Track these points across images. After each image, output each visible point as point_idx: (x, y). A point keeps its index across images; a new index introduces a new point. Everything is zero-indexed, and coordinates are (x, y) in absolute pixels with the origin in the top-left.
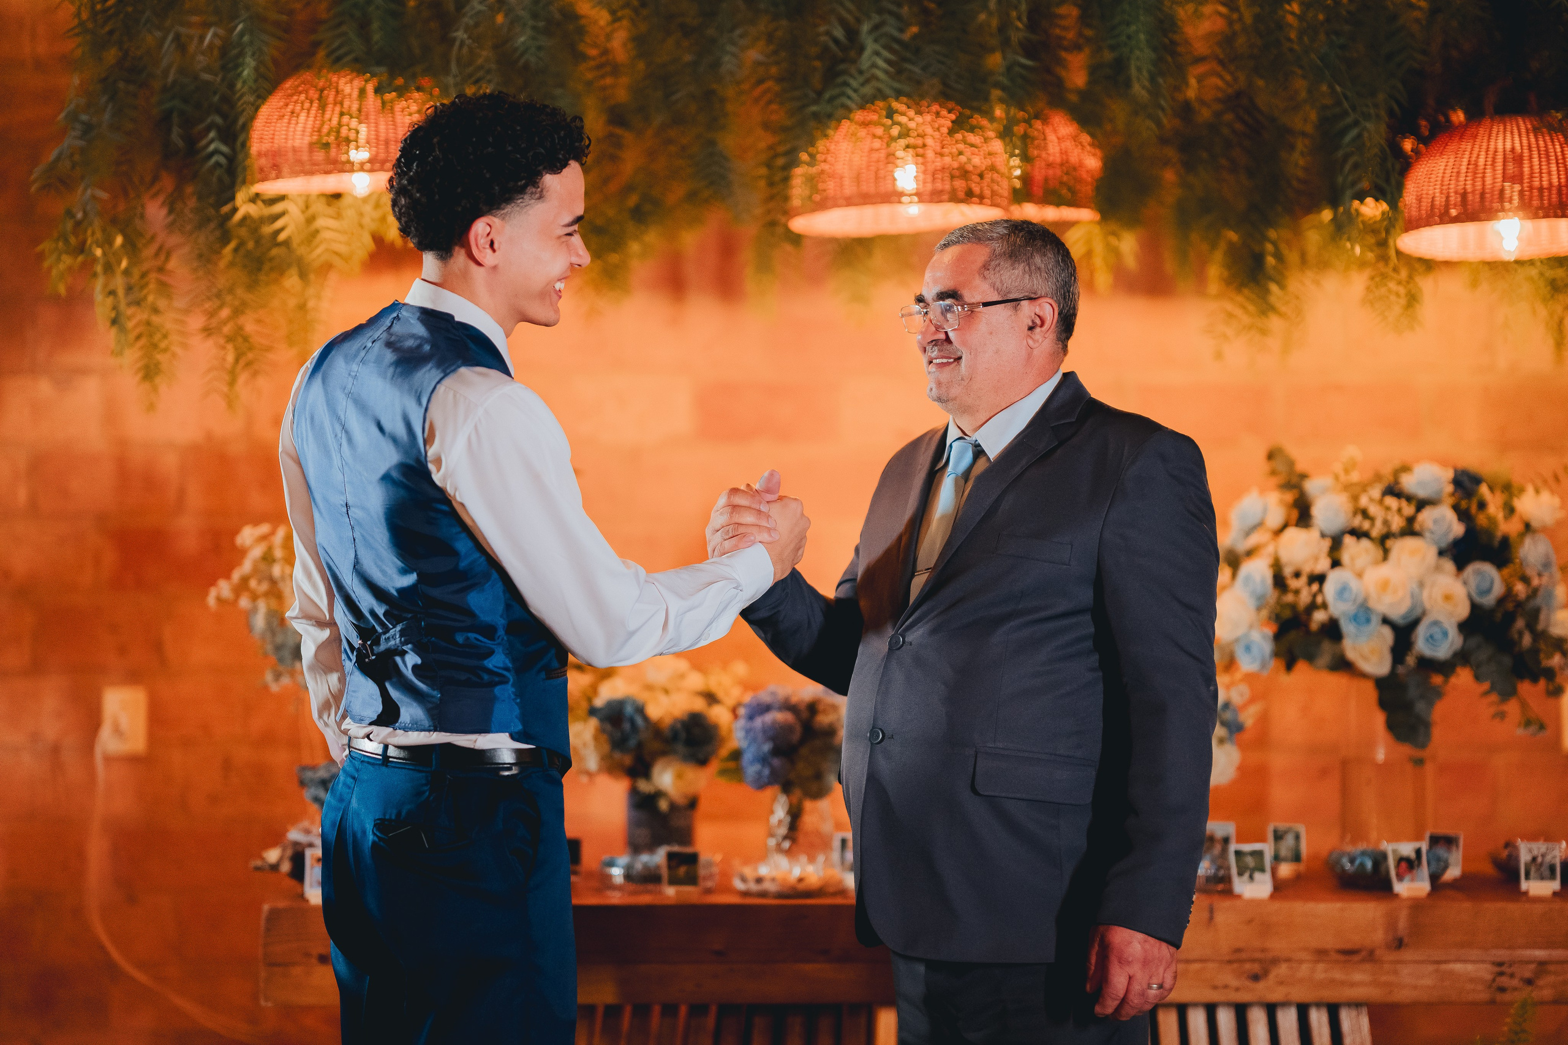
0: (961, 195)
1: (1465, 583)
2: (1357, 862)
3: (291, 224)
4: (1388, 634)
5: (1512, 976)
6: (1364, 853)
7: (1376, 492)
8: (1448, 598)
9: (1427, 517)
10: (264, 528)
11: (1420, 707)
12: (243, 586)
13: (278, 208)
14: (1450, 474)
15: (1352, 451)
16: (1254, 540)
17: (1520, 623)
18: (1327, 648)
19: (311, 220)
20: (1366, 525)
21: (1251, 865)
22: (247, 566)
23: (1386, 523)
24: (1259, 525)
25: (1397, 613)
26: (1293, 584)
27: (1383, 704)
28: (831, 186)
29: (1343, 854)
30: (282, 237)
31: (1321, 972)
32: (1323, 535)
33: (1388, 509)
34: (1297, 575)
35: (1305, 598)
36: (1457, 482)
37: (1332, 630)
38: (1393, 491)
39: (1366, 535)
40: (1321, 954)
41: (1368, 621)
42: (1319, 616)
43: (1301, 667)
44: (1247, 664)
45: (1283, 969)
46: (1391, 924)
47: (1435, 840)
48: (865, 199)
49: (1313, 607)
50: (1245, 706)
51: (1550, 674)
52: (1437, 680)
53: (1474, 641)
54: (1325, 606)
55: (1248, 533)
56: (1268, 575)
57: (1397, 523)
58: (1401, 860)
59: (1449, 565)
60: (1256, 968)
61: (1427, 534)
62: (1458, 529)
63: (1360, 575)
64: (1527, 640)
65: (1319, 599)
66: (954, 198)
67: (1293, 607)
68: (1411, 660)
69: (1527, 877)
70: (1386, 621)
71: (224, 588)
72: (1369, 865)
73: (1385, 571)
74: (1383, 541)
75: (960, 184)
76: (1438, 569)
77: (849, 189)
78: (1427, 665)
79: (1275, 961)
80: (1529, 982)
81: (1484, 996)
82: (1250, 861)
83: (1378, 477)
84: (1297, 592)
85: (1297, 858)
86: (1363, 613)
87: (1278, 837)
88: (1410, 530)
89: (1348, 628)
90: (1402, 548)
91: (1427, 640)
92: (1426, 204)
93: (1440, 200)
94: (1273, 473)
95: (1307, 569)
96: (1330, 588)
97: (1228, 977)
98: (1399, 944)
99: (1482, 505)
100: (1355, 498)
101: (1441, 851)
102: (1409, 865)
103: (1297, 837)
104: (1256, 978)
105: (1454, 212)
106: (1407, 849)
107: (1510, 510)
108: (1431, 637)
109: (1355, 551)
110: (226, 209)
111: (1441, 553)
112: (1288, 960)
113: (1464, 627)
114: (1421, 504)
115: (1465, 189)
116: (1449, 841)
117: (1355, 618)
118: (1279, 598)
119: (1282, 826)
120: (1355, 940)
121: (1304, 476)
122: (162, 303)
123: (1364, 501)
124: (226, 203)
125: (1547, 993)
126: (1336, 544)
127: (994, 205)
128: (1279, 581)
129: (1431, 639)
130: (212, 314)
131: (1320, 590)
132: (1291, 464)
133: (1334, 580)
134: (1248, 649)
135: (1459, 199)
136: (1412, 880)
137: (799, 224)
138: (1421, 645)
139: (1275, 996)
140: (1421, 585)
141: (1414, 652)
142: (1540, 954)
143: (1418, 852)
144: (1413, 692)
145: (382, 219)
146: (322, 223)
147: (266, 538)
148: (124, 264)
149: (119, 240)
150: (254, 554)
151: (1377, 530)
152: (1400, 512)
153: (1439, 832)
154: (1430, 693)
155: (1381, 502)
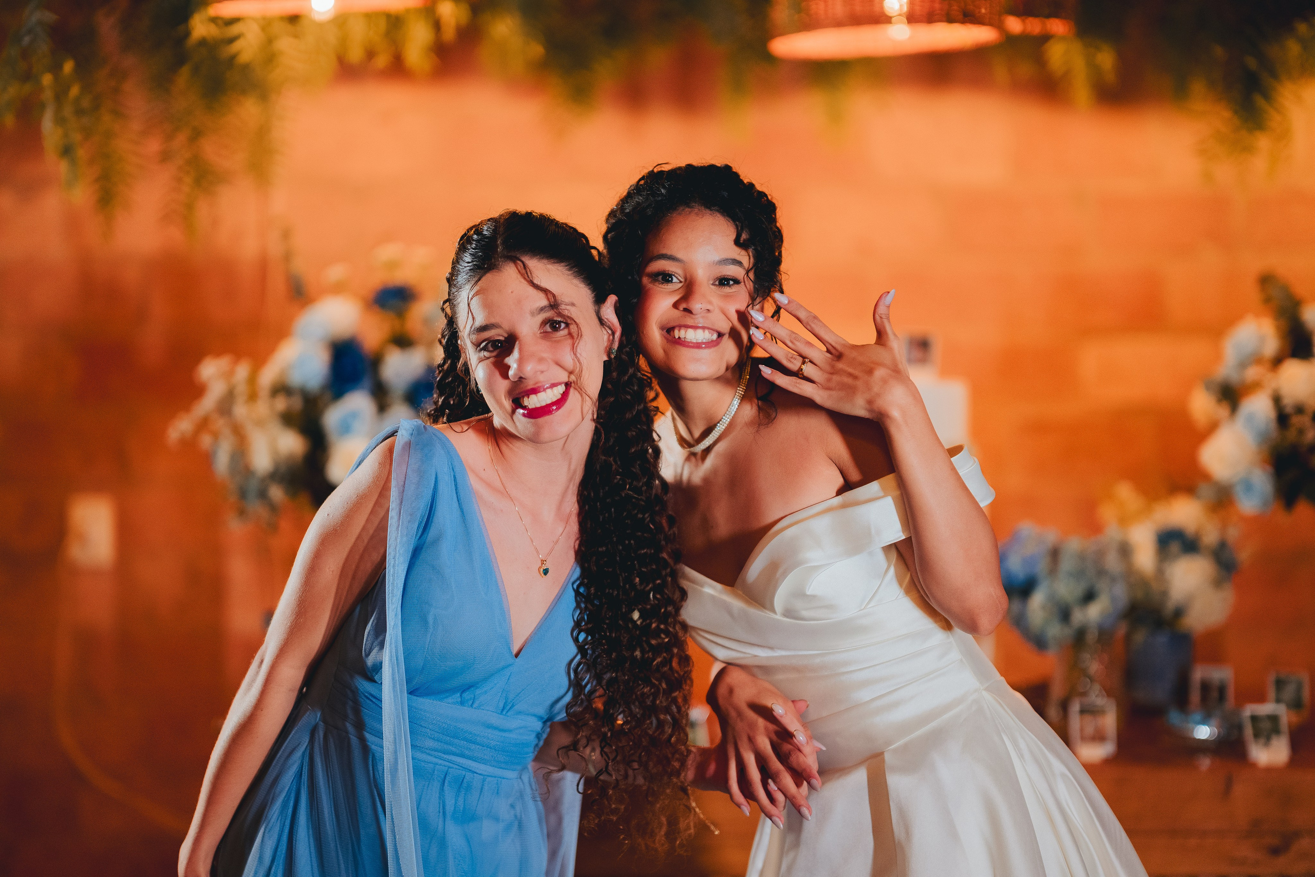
0: (957, 15)
3: (249, 47)
10: (225, 363)
12: (204, 423)
13: (234, 30)
16: (1251, 374)
19: (270, 41)
21: (1266, 729)
22: (208, 402)
24: (1254, 357)
26: (1297, 421)
28: (819, 6)
30: (241, 59)
34: (1300, 412)
43: (1302, 506)
44: (1245, 505)
45: (1304, 844)
48: (856, 19)
55: (1245, 367)
56: (1270, 412)
60: (1276, 842)
66: (950, 20)
67: (1295, 446)
71: (183, 425)
77: (838, 9)
79: (1297, 834)
82: (1265, 725)
84: (1300, 431)
87: (1280, 684)
94: (1267, 299)
97: (1246, 851)
103: (1300, 685)
104: (1276, 853)
110: (180, 31)
118: (1283, 438)
119: (1282, 673)
121: (1299, 304)
124: (181, 22)
127: (989, 25)
128: (1282, 418)
130: (168, 137)
132: (1286, 290)
134: (1247, 490)
137: (780, 47)
145: (344, 41)
146: (285, 44)
147: (229, 375)
148: (75, 91)
149: (68, 67)
150: (215, 391)
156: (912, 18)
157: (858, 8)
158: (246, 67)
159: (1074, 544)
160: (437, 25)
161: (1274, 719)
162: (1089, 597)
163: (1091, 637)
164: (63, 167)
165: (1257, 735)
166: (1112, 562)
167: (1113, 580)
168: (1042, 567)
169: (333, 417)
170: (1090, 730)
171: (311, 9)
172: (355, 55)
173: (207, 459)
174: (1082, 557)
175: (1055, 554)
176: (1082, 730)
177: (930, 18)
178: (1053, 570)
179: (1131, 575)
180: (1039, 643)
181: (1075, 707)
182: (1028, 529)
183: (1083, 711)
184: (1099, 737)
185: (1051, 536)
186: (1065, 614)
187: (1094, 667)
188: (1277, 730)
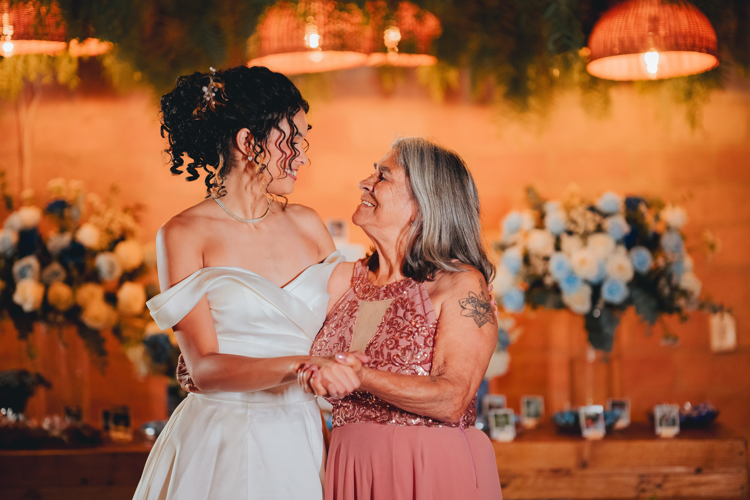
0: (339, 46)
1: (631, 260)
4: (588, 290)
5: (649, 483)
6: (569, 414)
7: (581, 209)
8: (621, 268)
9: (608, 223)
11: (607, 330)
14: (623, 199)
15: (574, 187)
16: (514, 238)
17: (663, 282)
18: (552, 298)
20: (575, 229)
21: (502, 422)
23: (586, 226)
24: (517, 229)
25: (592, 276)
26: (534, 262)
27: (587, 328)
28: (266, 43)
29: (558, 414)
31: (541, 483)
32: (551, 235)
33: (586, 219)
34: (537, 256)
35: (541, 269)
36: (627, 203)
37: (556, 289)
38: (592, 209)
39: (575, 233)
40: (540, 472)
41: (575, 282)
42: (548, 281)
43: (540, 308)
44: (510, 308)
45: (517, 482)
46: (579, 453)
49: (545, 275)
51: (679, 310)
52: (617, 315)
53: (636, 293)
54: (550, 274)
55: (512, 233)
56: (520, 258)
57: (591, 227)
58: (588, 418)
59: (622, 250)
61: (610, 232)
62: (626, 229)
63: (569, 255)
64: (666, 291)
65: (548, 271)
67: (535, 275)
68: (600, 305)
69: (661, 424)
70: (586, 282)
72: (571, 420)
73: (585, 254)
74: (585, 236)
76: (615, 252)
78: (610, 306)
79: (514, 476)
80: (659, 486)
81: (632, 494)
82: (502, 420)
83: (582, 201)
84: (536, 267)
85: (537, 415)
86: (572, 277)
87: (528, 404)
88: (599, 229)
89: (564, 286)
90: (595, 240)
92: (602, 46)
93: (609, 44)
94: (528, 200)
95: (542, 253)
96: (553, 266)
98: (583, 465)
99: (642, 216)
100: (569, 213)
101: (617, 412)
102: (593, 419)
103: (539, 404)
105: (616, 50)
107: (657, 218)
108: (611, 290)
109: (568, 242)
111: (618, 243)
112: (521, 476)
113: (631, 285)
114: (605, 216)
116: (621, 405)
117: (568, 281)
118: (528, 271)
119: (531, 398)
120: (558, 464)
121: (544, 202)
123: (575, 215)
125: (670, 493)
126: (558, 239)
128: (527, 261)
129: (611, 292)
131: (548, 264)
132: (537, 194)
133: (556, 259)
134: (509, 299)
135: (620, 43)
136: (595, 428)
138: (606, 295)
139: (515, 497)
140: (606, 260)
141: (603, 299)
142: (667, 470)
144: (604, 320)
145: (26, 69)
151: (581, 230)
152: (594, 221)
153: (617, 399)
154: (614, 322)
155: (584, 216)
161: (507, 416)
165: (497, 425)
169: (17, 267)
188: (507, 423)
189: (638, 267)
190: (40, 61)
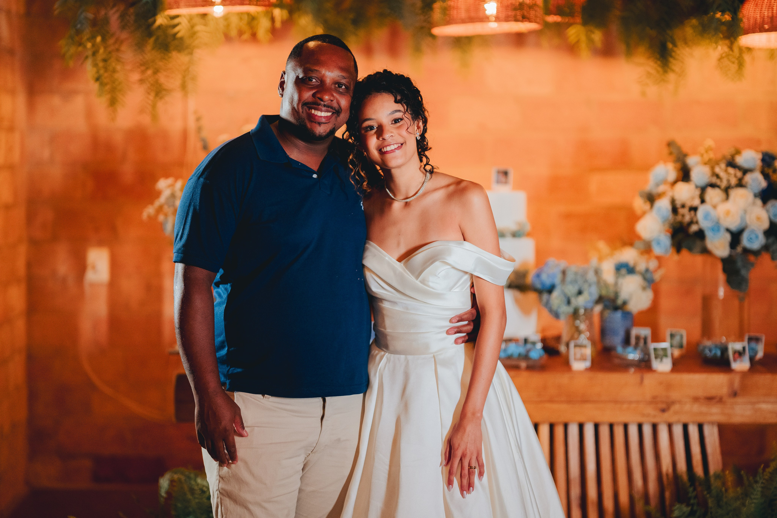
0: (520, 17)
1: (768, 211)
2: (713, 352)
3: (182, 30)
4: (728, 237)
6: (716, 346)
7: (723, 166)
8: (758, 219)
9: (748, 178)
10: (170, 181)
11: (743, 272)
12: (160, 209)
13: (176, 21)
14: (759, 156)
15: (710, 142)
16: (662, 188)
18: (698, 243)
19: (192, 27)
20: (718, 182)
21: (661, 354)
22: (162, 199)
23: (728, 181)
24: (664, 181)
25: (734, 226)
26: (681, 211)
27: (725, 270)
28: (454, 13)
29: (705, 347)
30: (179, 35)
31: (696, 408)
32: (697, 187)
33: (729, 174)
34: (683, 206)
35: (687, 218)
36: (763, 160)
37: (701, 235)
38: (731, 164)
39: (718, 187)
40: (696, 399)
41: (719, 230)
42: (694, 228)
43: (685, 253)
44: (657, 250)
45: (676, 407)
46: (731, 384)
47: (750, 339)
48: (471, 20)
49: (691, 223)
50: (656, 271)
52: (752, 258)
53: (771, 240)
54: (697, 223)
55: (657, 185)
56: (669, 207)
57: (734, 181)
58: (735, 352)
59: (759, 202)
60: (664, 406)
61: (749, 186)
62: (764, 184)
63: (715, 207)
65: (695, 220)
66: (516, 20)
67: (681, 223)
68: (739, 249)
70: (728, 230)
71: (150, 210)
72: (719, 353)
73: (728, 206)
74: (727, 190)
75: (518, 13)
76: (754, 204)
77: (463, 14)
78: (746, 251)
79: (673, 403)
82: (661, 353)
83: (724, 157)
84: (683, 216)
85: (681, 346)
86: (717, 227)
87: (672, 336)
88: (740, 184)
89: (709, 235)
90: (736, 193)
91: (749, 240)
92: (752, 21)
93: (759, 20)
94: (671, 153)
95: (689, 204)
96: (700, 214)
97: (650, 410)
98: (735, 394)
99: (775, 171)
100: (712, 168)
101: (753, 344)
102: (740, 354)
103: (682, 337)
104: (663, 411)
105: (766, 27)
106: (738, 346)
108: (751, 238)
109: (713, 195)
110: (151, 20)
111: (756, 196)
112: (680, 402)
113: (767, 233)
114: (745, 171)
115: (773, 15)
116: (757, 340)
117: (713, 229)
118: (675, 219)
119: (674, 331)
120: (713, 392)
121: (686, 155)
122: (118, 67)
123: (717, 170)
124: (150, 18)
126: (703, 190)
127: (536, 22)
128: (675, 210)
129: (750, 240)
130: (143, 72)
131: (695, 215)
132: (679, 149)
133: (702, 210)
134: (658, 243)
135: (769, 20)
136: (741, 361)
137: (436, 31)
138: (745, 242)
139: (672, 419)
140: (745, 212)
141: (742, 245)
143: (744, 348)
144: (739, 264)
145: (228, 26)
146: (198, 28)
147: (172, 186)
148: (102, 51)
149: (99, 39)
150: (166, 193)
151: (724, 184)
152: (735, 176)
153: (753, 334)
154: (748, 265)
155: (726, 171)
156: (498, 19)
157: (473, 14)
158: (181, 39)
159: (573, 269)
160: (273, 20)
161: (665, 350)
162: (580, 293)
163: (582, 311)
164: (96, 86)
165: (656, 358)
166: (591, 276)
167: (590, 285)
168: (557, 280)
170: (578, 356)
171: (214, 12)
172: (234, 33)
173: (161, 226)
174: (576, 274)
175: (564, 273)
176: (575, 354)
177: (507, 19)
178: (563, 280)
179: (600, 282)
180: (557, 315)
181: (572, 345)
182: (552, 261)
183: (576, 346)
184: (583, 359)
185: (563, 264)
186: (569, 302)
187: (583, 326)
188: (666, 356)
189: (772, 218)
190: (241, 19)
